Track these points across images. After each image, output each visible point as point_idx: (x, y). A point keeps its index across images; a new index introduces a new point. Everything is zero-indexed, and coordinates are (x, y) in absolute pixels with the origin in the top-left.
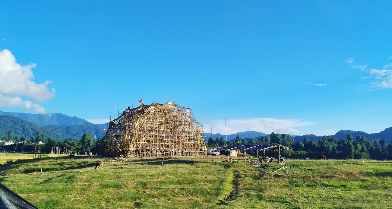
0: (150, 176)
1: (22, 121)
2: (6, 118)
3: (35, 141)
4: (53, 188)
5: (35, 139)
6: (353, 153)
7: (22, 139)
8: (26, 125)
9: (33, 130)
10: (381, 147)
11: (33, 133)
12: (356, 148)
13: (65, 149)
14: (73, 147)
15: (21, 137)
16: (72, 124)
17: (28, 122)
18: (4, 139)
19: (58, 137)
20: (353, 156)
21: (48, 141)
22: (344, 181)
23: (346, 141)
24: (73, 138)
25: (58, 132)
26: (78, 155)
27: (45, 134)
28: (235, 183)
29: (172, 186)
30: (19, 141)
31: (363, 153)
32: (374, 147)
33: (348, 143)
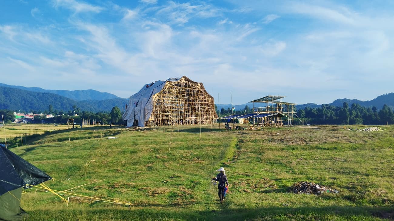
0: (163, 142)
1: (60, 97)
2: (47, 94)
3: (72, 114)
4: (77, 154)
5: (71, 113)
6: (348, 119)
7: (61, 113)
8: (64, 100)
9: (70, 104)
10: (373, 113)
11: (70, 107)
12: (351, 114)
13: (94, 120)
14: (104, 118)
15: (59, 110)
16: (104, 99)
17: (66, 98)
18: (45, 113)
19: (92, 110)
20: (348, 121)
21: (82, 114)
22: (336, 144)
23: (343, 108)
24: (104, 111)
25: (91, 106)
26: (105, 125)
27: (81, 108)
28: (238, 147)
29: (182, 152)
30: (58, 114)
31: (358, 118)
32: (367, 113)
33: (344, 110)
